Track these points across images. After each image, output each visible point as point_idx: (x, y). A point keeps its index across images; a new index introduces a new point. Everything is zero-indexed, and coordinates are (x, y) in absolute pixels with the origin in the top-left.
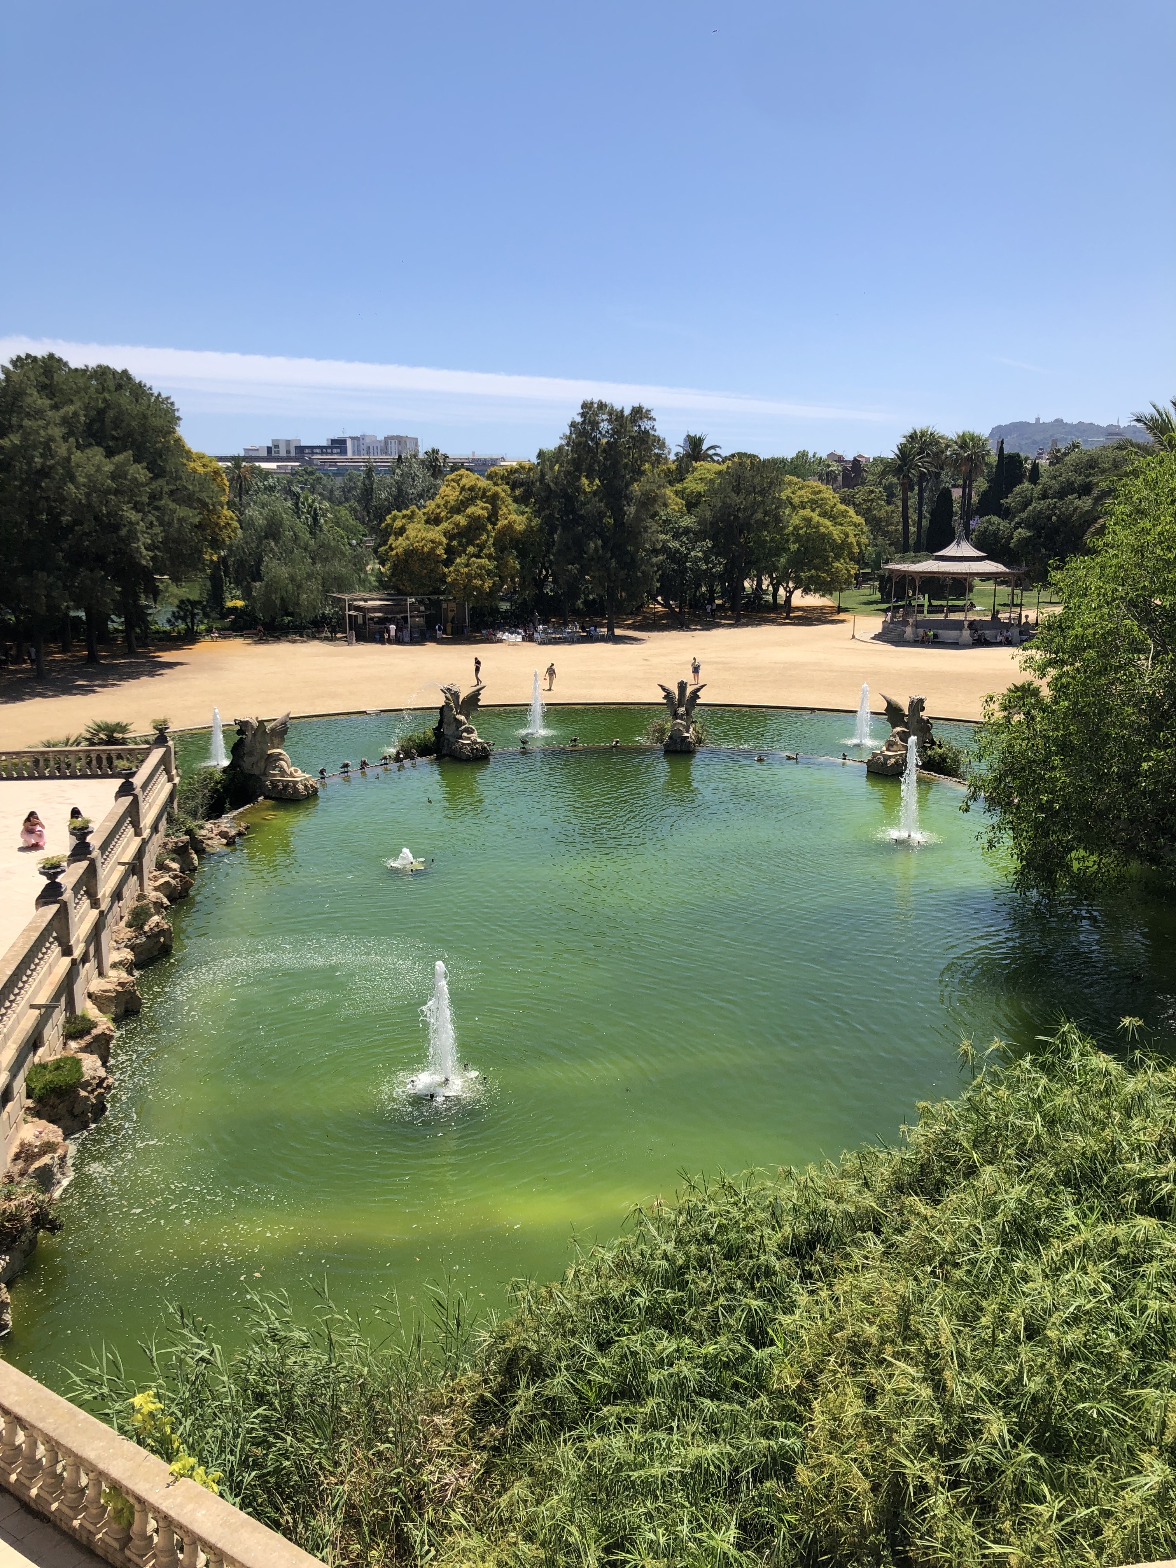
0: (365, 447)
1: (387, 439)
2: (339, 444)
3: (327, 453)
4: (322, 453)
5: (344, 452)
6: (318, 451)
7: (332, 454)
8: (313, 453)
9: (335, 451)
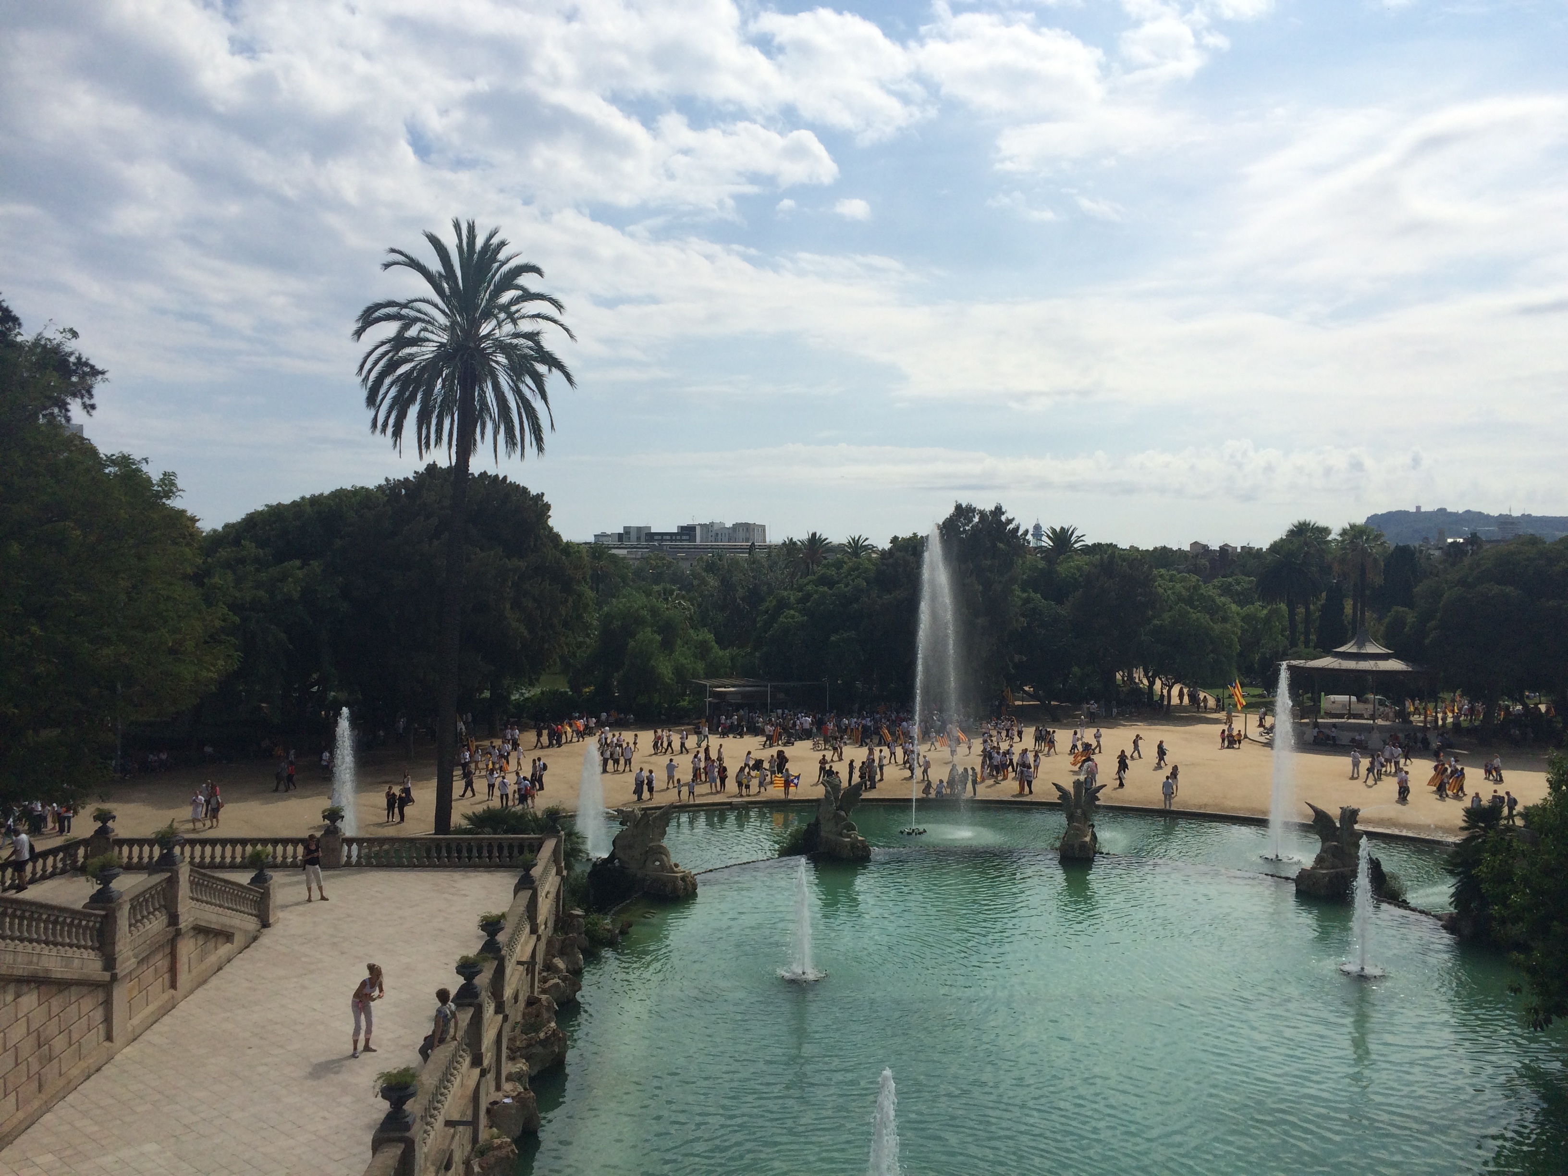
0: (713, 534)
1: (736, 527)
2: (688, 531)
3: (676, 540)
4: (671, 540)
5: (693, 538)
6: (668, 537)
7: (681, 540)
8: (662, 540)
9: (684, 537)
